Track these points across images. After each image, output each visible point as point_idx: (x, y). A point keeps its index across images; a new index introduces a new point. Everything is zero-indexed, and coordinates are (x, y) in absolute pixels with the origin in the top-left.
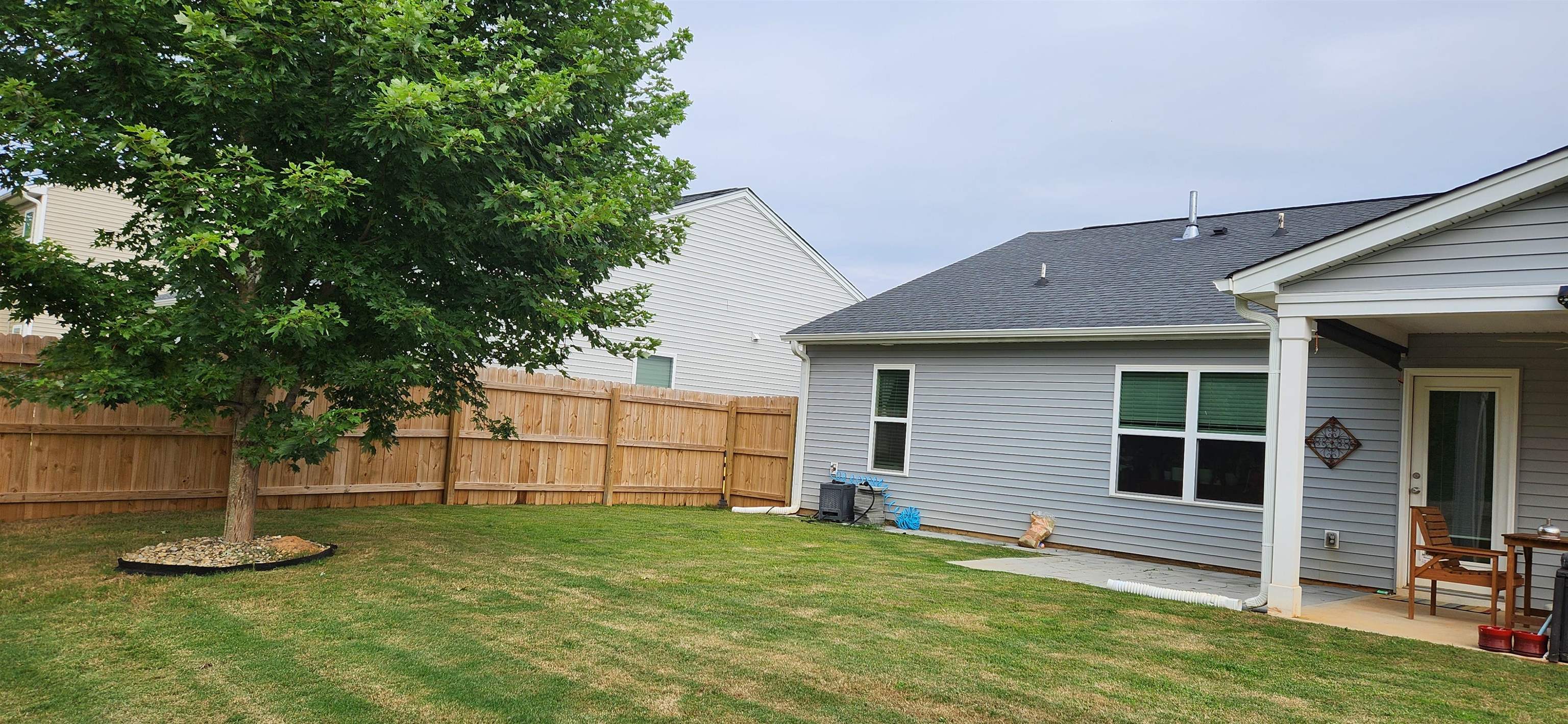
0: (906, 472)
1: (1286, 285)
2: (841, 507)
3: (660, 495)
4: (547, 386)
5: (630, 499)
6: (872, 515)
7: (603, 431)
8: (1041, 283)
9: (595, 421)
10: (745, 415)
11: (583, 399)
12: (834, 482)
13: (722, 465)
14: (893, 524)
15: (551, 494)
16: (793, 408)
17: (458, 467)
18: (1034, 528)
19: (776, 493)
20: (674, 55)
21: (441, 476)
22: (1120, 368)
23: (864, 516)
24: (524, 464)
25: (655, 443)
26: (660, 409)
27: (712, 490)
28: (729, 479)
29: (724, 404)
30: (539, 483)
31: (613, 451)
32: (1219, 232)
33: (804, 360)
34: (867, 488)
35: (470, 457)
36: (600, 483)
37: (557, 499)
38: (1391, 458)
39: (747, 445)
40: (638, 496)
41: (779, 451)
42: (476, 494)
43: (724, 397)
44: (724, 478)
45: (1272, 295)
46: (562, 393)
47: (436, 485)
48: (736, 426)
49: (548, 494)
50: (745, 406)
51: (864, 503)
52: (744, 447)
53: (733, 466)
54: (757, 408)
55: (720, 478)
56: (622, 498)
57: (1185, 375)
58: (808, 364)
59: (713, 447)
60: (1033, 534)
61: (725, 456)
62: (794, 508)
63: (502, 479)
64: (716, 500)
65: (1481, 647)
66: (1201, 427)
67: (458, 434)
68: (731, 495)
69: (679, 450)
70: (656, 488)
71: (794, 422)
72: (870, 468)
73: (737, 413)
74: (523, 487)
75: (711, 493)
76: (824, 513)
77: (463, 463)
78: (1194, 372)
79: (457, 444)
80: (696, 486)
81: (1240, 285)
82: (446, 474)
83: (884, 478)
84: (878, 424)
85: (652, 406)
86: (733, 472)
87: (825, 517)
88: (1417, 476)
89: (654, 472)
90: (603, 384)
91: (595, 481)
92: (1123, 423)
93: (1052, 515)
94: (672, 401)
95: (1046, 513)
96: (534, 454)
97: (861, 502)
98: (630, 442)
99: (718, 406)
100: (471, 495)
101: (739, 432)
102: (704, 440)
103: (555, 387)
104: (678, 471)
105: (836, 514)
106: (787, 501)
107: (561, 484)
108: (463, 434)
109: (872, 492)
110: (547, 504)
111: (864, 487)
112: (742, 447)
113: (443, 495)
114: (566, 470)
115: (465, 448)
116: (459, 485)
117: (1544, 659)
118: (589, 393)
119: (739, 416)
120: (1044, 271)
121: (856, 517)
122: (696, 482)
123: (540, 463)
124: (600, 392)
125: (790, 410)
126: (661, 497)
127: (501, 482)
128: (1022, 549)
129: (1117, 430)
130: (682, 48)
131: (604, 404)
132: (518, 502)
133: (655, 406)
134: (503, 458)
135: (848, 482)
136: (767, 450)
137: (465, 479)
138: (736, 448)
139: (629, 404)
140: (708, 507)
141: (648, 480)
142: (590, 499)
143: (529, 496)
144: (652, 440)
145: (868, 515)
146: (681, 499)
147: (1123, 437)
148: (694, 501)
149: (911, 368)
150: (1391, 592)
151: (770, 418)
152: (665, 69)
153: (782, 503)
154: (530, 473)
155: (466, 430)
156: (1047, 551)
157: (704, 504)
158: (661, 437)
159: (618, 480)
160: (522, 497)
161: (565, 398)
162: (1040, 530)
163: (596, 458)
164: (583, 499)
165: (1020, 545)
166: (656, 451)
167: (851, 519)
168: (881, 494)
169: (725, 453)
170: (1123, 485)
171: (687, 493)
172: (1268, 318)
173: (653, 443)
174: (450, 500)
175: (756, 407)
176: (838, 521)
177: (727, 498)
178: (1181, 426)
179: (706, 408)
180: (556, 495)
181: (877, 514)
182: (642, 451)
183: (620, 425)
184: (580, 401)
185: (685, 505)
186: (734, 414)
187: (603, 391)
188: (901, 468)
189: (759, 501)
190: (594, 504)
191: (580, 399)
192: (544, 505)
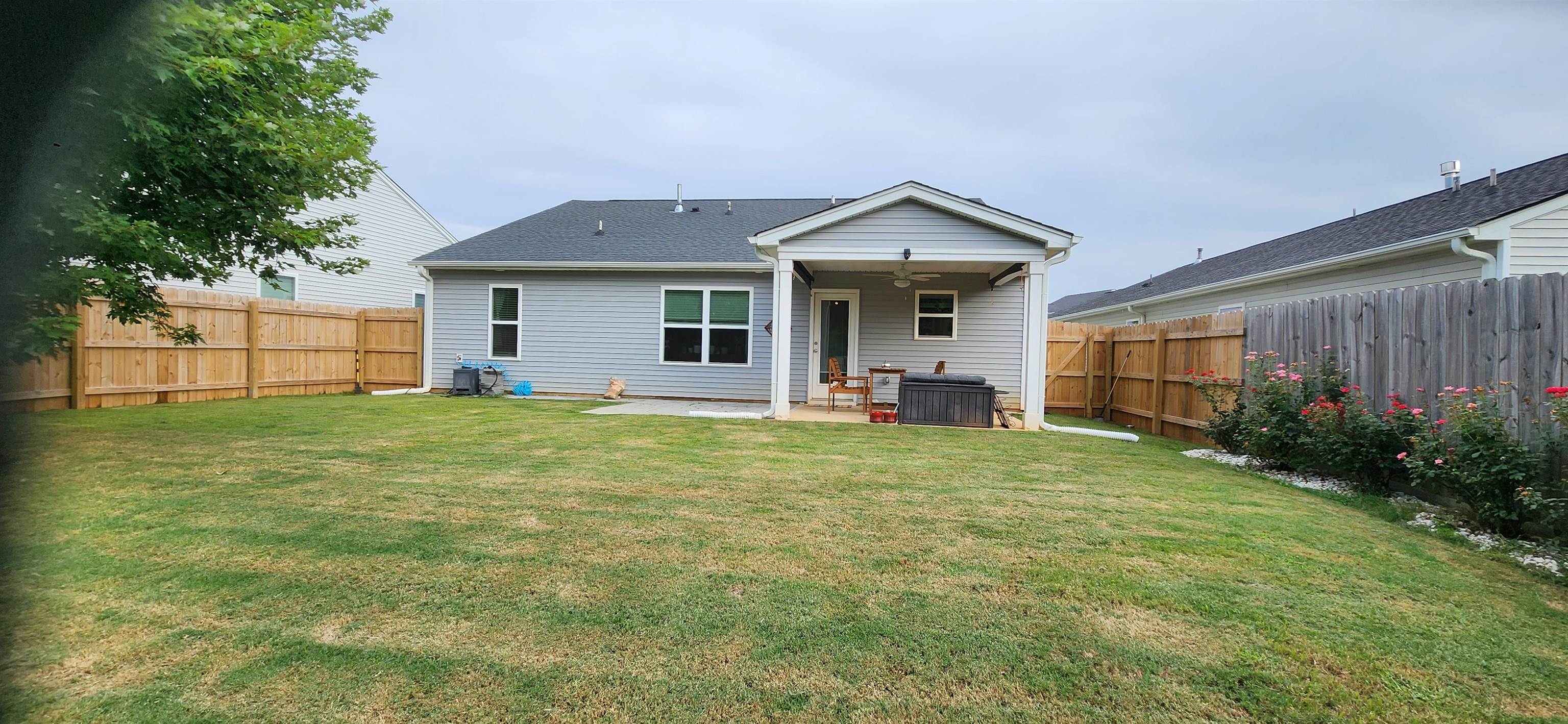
0: (519, 357)
1: (783, 242)
2: (471, 384)
3: (302, 387)
4: (180, 299)
5: (274, 392)
6: (496, 388)
7: (242, 338)
8: (599, 233)
9: (234, 329)
10: (374, 322)
11: (219, 311)
12: (463, 367)
13: (355, 361)
14: (511, 393)
15: (195, 393)
16: (420, 317)
17: (86, 374)
18: (614, 387)
19: (408, 379)
20: (374, 28)
21: (65, 382)
22: (664, 288)
23: (490, 389)
24: (162, 369)
25: (294, 345)
26: (296, 318)
27: (347, 380)
28: (362, 371)
29: (353, 313)
30: (180, 383)
31: (256, 354)
32: (695, 210)
33: (428, 280)
34: (491, 370)
35: (99, 364)
36: (244, 380)
37: (200, 397)
38: (805, 335)
39: (377, 344)
40: (281, 389)
41: (408, 348)
42: (110, 398)
43: (353, 308)
44: (357, 371)
45: (776, 247)
46: (197, 306)
47: (62, 392)
48: (366, 331)
49: (191, 393)
50: (373, 316)
51: (489, 380)
52: (374, 347)
53: (365, 361)
54: (385, 316)
55: (354, 371)
56: (266, 392)
57: (701, 293)
58: (431, 284)
59: (347, 347)
60: (613, 391)
61: (357, 353)
62: (427, 388)
63: (139, 381)
64: (351, 388)
65: (871, 422)
66: (711, 322)
67: (84, 343)
68: (365, 383)
69: (316, 351)
70: (298, 382)
71: (421, 326)
72: (490, 356)
73: (366, 321)
74: (163, 388)
75: (347, 382)
76: (458, 390)
77: (92, 370)
78: (707, 290)
79: (83, 353)
80: (334, 377)
81: (762, 240)
82: (72, 380)
83: (503, 362)
84: (494, 325)
85: (288, 316)
86: (365, 365)
87: (460, 392)
88: (816, 343)
89: (295, 369)
90: (239, 298)
91: (239, 378)
92: (666, 321)
93: (624, 378)
94: (308, 312)
95: (620, 377)
96: (172, 360)
97: (486, 380)
98: (270, 346)
99: (348, 316)
100: (104, 399)
101: (369, 334)
102: (337, 342)
103: (190, 300)
104: (316, 367)
105: (467, 390)
106: (419, 384)
107: (203, 382)
108: (88, 344)
109: (495, 373)
110: (190, 401)
111: (488, 370)
112: (373, 346)
113: (71, 401)
114: (208, 371)
115: (92, 357)
116: (89, 390)
117: (896, 424)
118: (226, 305)
119: (368, 322)
120: (601, 226)
121: (483, 391)
122: (333, 375)
123: (180, 366)
124: (236, 304)
125: (417, 318)
126: (303, 388)
127: (139, 385)
128: (607, 400)
129: (664, 325)
130: (383, 24)
131: (242, 316)
132: (159, 402)
133: (292, 317)
134: (138, 363)
135: (474, 367)
136: (398, 348)
137: (95, 383)
138: (367, 347)
139: (266, 314)
140: (345, 393)
141: (289, 376)
142: (235, 395)
143: (170, 396)
144: (291, 343)
145: (493, 389)
146: (321, 389)
147: (666, 329)
148: (333, 389)
149: (520, 287)
150: (806, 403)
151: (397, 325)
152: (368, 39)
153: (415, 386)
154: (170, 375)
155: (91, 340)
156: (623, 400)
157: (341, 391)
158: (299, 340)
159: (261, 376)
160: (163, 397)
161: (201, 310)
162: (617, 388)
163: (238, 362)
164: (227, 395)
165: (605, 398)
166: (295, 352)
167: (478, 392)
168: (501, 373)
169: (356, 352)
170: (667, 358)
171: (326, 383)
172: (772, 259)
173: (292, 346)
174: (81, 404)
175: (383, 316)
176: (469, 395)
177: (362, 385)
178: (700, 322)
179: (339, 317)
180: (199, 393)
181: (499, 387)
182: (283, 353)
183: (260, 332)
184: (217, 313)
185: (325, 393)
186: (363, 321)
187: (240, 304)
188: (515, 355)
189: (391, 386)
190: (240, 398)
191: (217, 311)
192: (188, 402)
